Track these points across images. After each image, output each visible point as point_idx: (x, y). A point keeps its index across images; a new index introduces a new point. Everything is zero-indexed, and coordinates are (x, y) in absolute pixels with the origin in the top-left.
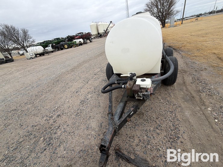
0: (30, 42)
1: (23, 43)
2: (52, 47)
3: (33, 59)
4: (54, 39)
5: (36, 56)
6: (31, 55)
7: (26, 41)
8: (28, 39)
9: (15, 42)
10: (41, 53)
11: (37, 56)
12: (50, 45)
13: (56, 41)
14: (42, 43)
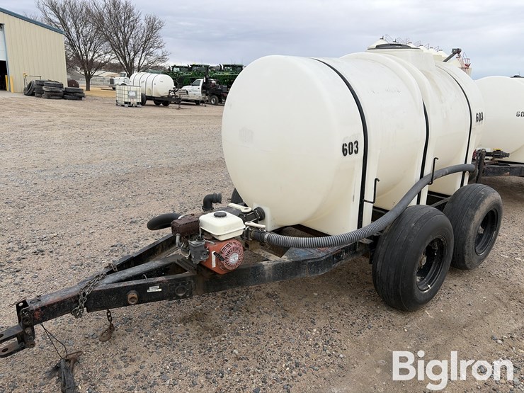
0: (152, 59)
1: (135, 55)
2: (203, 88)
3: (130, 108)
4: (225, 66)
5: (143, 103)
6: (131, 94)
7: (143, 52)
8: (151, 49)
9: (116, 48)
10: (162, 97)
11: (148, 102)
12: (202, 81)
13: (227, 74)
14: (186, 67)
